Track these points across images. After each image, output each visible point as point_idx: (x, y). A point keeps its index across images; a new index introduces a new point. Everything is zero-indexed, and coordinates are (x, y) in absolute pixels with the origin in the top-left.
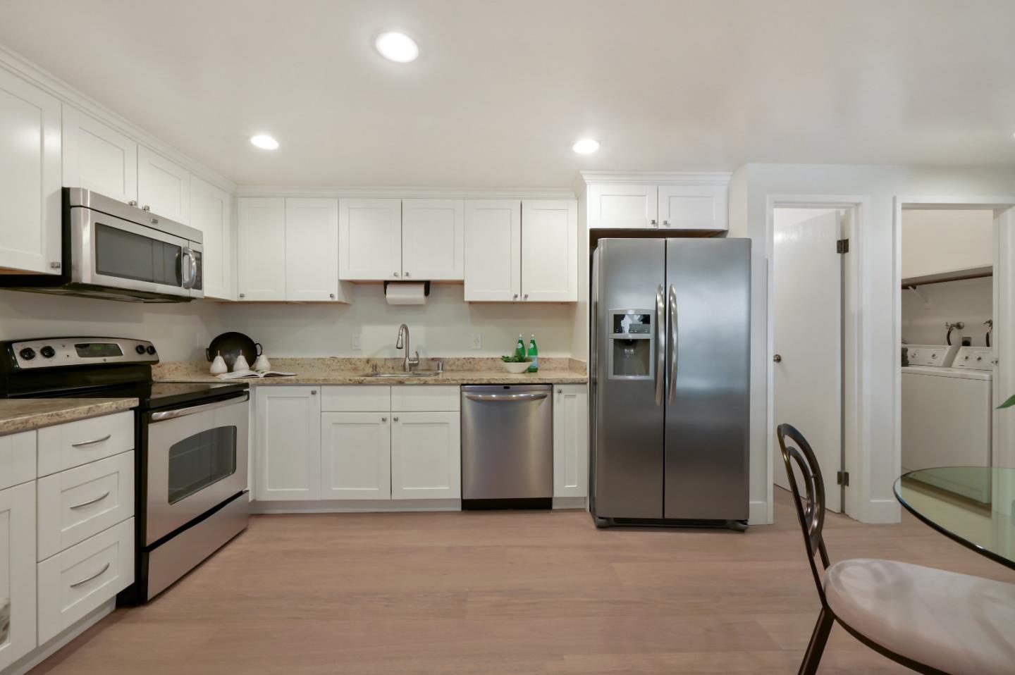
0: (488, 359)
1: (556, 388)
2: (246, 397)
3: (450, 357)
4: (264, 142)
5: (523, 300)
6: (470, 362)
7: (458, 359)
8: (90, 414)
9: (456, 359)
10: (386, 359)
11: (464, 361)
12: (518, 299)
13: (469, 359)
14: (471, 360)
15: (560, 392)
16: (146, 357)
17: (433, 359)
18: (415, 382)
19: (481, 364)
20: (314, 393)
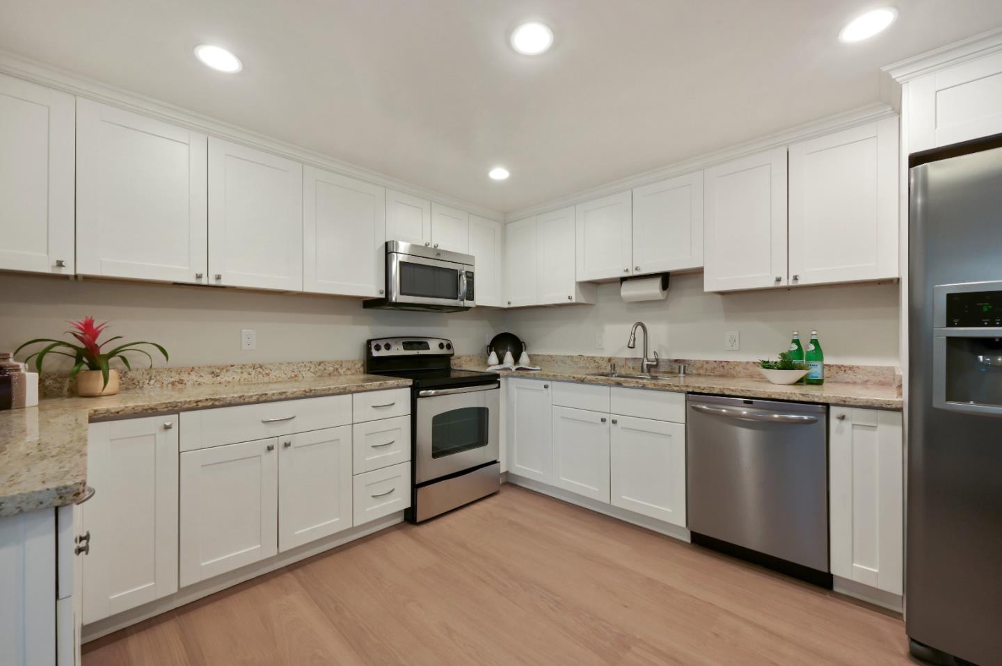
0: (748, 363)
1: (834, 411)
2: (496, 385)
3: (697, 359)
4: (499, 174)
5: (791, 283)
6: (723, 366)
7: (707, 362)
8: (381, 387)
9: (704, 361)
10: (626, 359)
11: (715, 365)
12: (783, 283)
13: (721, 362)
14: (724, 364)
15: (842, 418)
16: (445, 351)
17: (676, 361)
18: (632, 385)
19: (738, 369)
20: (546, 387)
